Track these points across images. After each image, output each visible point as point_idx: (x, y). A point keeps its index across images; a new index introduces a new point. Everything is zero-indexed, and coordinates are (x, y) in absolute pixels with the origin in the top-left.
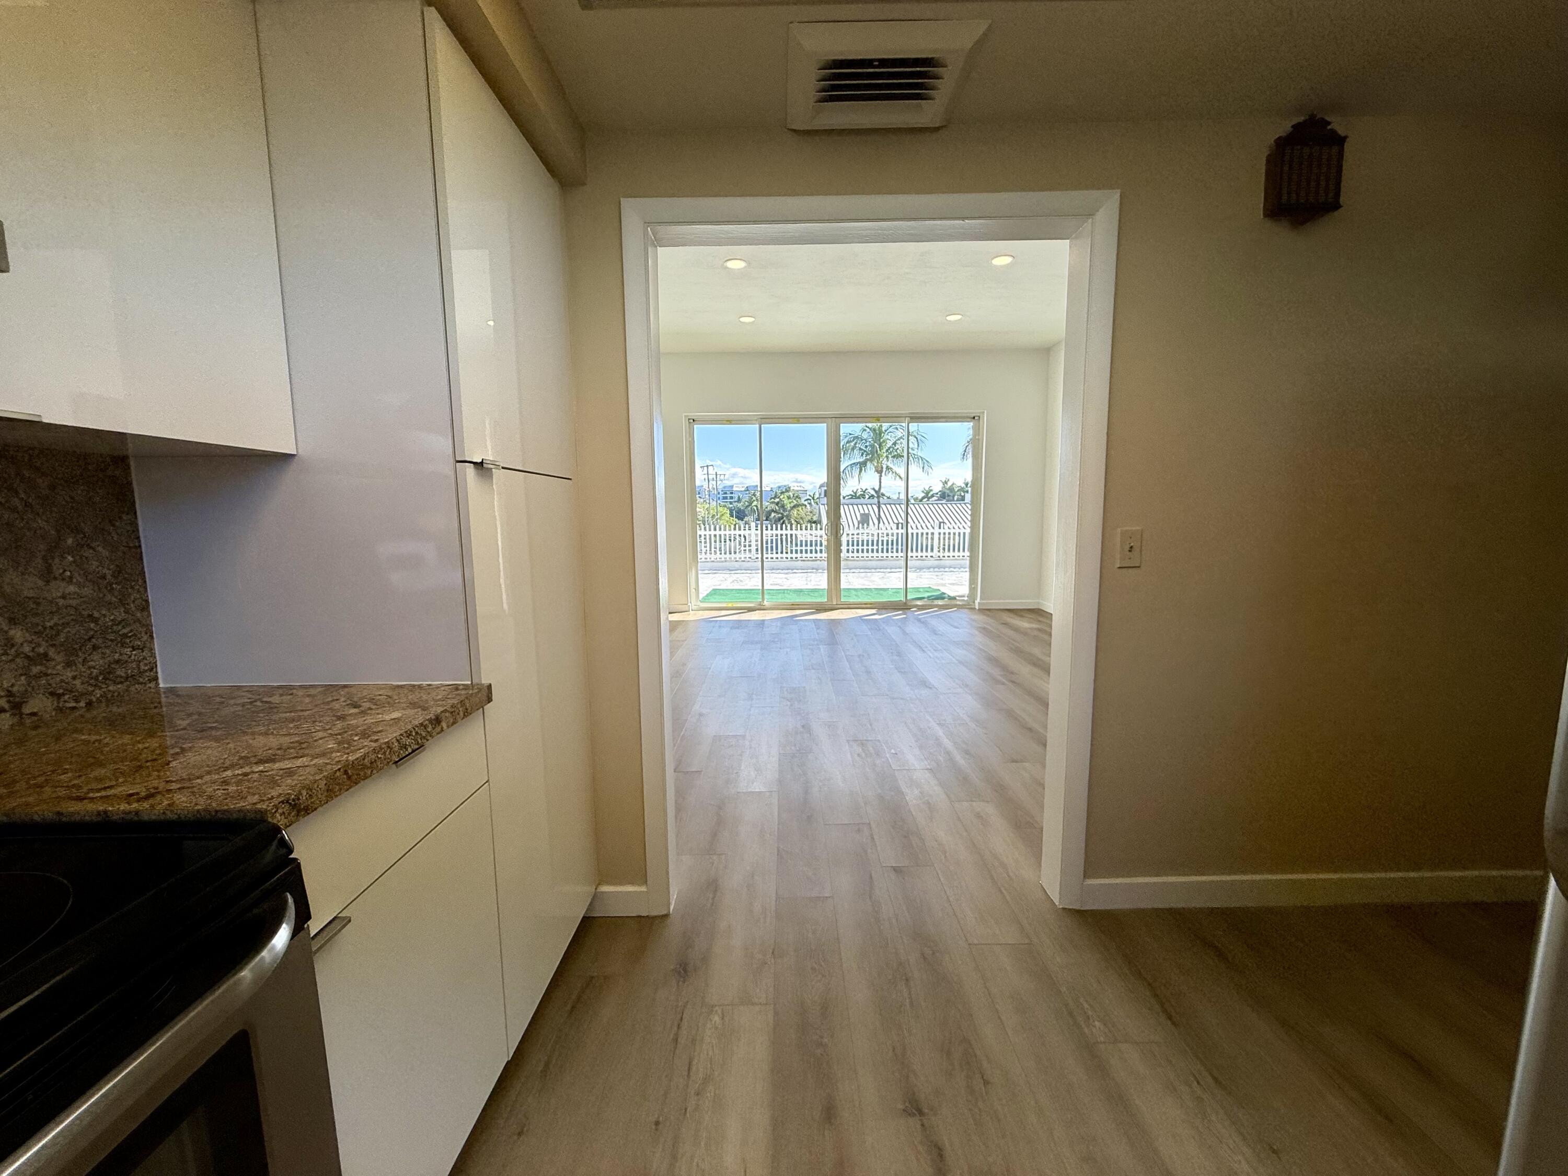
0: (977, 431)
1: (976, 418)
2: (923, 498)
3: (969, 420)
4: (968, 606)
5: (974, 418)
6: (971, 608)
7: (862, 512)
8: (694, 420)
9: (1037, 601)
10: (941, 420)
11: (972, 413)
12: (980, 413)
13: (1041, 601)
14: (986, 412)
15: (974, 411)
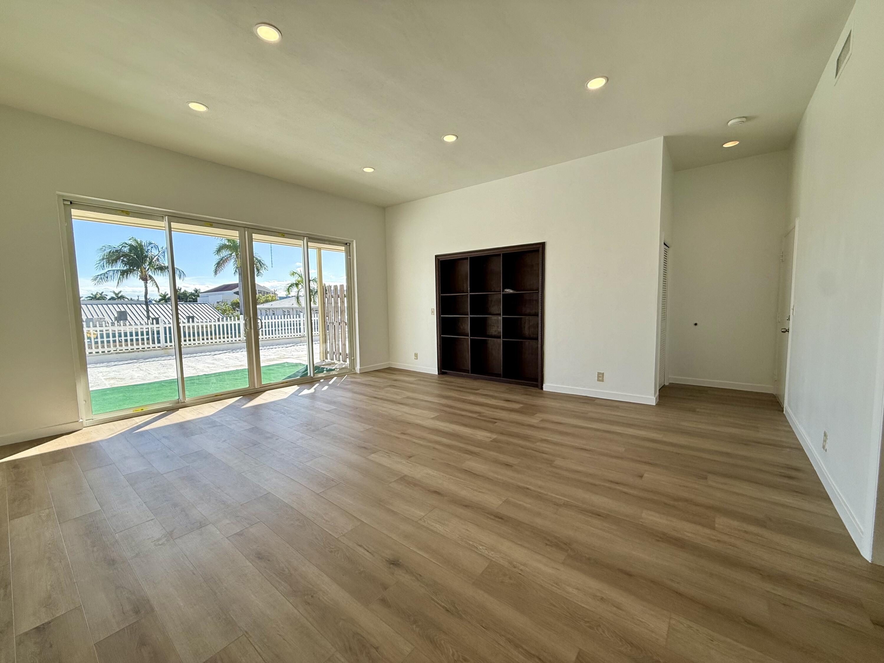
0: (349, 254)
1: (348, 244)
2: (160, 300)
3: (343, 245)
4: (350, 371)
5: (346, 244)
6: (354, 373)
7: (118, 310)
8: (71, 203)
9: (388, 363)
10: (326, 242)
11: (345, 240)
12: (350, 241)
13: (390, 362)
14: (355, 241)
15: (346, 239)
